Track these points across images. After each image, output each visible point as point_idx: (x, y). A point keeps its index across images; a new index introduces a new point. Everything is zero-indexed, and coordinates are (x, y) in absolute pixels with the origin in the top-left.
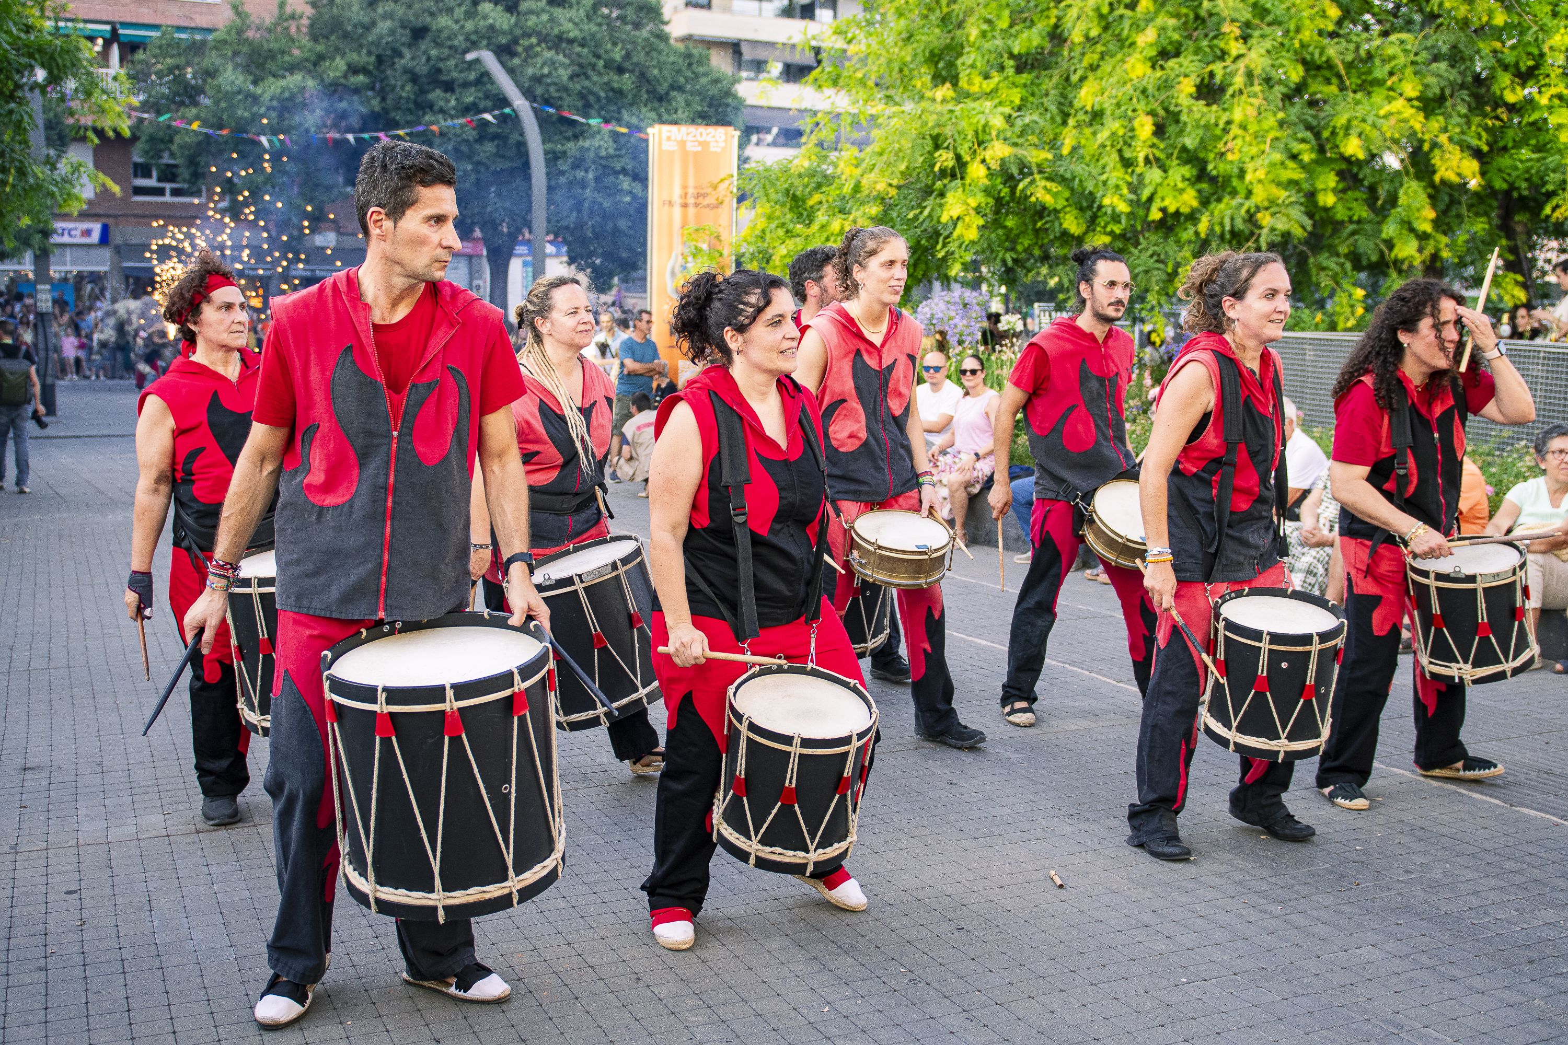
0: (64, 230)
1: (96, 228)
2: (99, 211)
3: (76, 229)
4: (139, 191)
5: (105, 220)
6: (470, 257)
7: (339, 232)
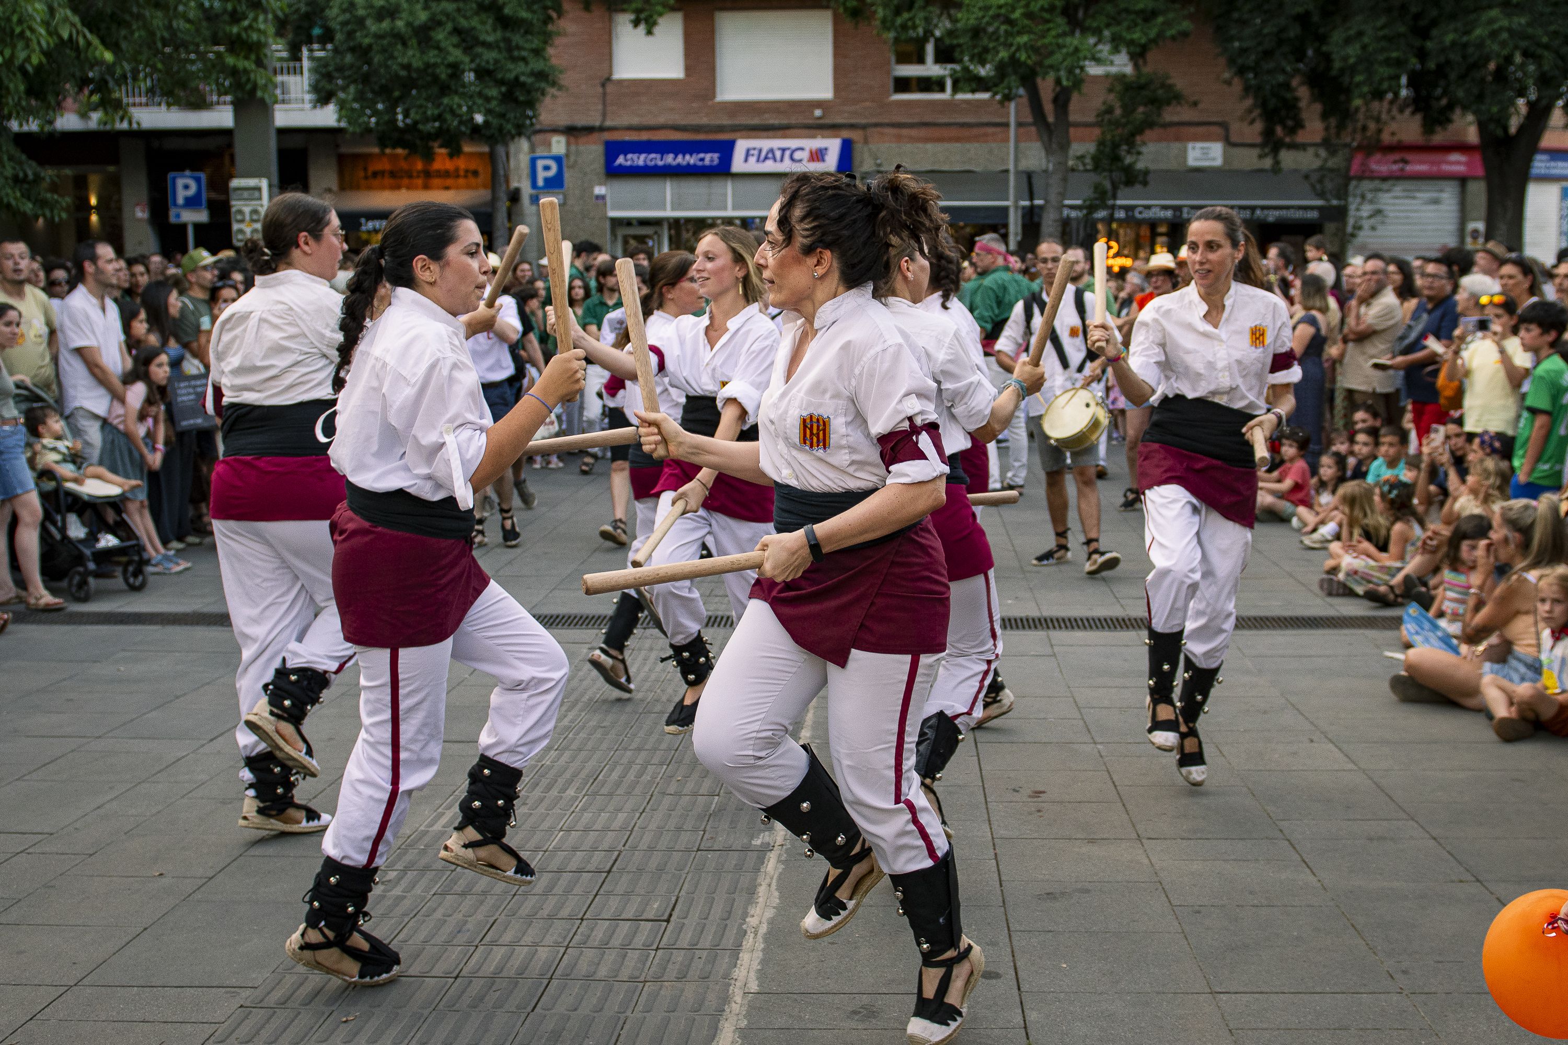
0: (783, 150)
1: (833, 146)
2: (839, 120)
3: (802, 149)
4: (903, 85)
5: (846, 134)
6: (1463, 181)
7: (1229, 143)
